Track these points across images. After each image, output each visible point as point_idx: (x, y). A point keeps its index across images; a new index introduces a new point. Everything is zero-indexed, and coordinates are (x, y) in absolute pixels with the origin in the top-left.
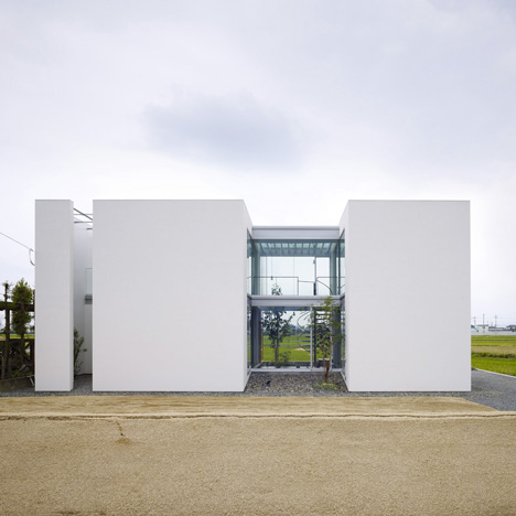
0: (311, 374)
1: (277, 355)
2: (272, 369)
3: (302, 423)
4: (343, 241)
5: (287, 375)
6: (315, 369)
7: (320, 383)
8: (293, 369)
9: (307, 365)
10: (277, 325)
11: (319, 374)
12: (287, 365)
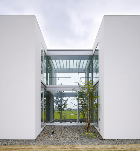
0: (77, 126)
1: (61, 116)
2: (58, 124)
5: (65, 127)
6: (80, 124)
7: (84, 133)
8: (68, 124)
9: (76, 121)
10: (61, 103)
11: (82, 126)
12: (65, 121)
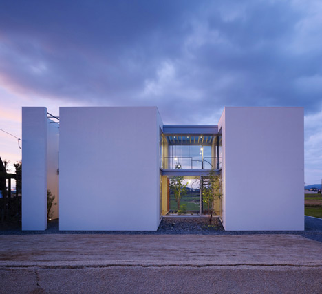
0: (200, 219)
2: (176, 216)
3: (199, 273)
4: (221, 134)
6: (203, 216)
7: (207, 225)
8: (188, 216)
11: (205, 219)
12: (185, 213)
